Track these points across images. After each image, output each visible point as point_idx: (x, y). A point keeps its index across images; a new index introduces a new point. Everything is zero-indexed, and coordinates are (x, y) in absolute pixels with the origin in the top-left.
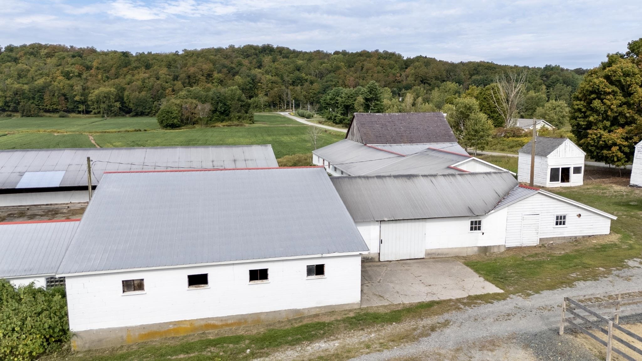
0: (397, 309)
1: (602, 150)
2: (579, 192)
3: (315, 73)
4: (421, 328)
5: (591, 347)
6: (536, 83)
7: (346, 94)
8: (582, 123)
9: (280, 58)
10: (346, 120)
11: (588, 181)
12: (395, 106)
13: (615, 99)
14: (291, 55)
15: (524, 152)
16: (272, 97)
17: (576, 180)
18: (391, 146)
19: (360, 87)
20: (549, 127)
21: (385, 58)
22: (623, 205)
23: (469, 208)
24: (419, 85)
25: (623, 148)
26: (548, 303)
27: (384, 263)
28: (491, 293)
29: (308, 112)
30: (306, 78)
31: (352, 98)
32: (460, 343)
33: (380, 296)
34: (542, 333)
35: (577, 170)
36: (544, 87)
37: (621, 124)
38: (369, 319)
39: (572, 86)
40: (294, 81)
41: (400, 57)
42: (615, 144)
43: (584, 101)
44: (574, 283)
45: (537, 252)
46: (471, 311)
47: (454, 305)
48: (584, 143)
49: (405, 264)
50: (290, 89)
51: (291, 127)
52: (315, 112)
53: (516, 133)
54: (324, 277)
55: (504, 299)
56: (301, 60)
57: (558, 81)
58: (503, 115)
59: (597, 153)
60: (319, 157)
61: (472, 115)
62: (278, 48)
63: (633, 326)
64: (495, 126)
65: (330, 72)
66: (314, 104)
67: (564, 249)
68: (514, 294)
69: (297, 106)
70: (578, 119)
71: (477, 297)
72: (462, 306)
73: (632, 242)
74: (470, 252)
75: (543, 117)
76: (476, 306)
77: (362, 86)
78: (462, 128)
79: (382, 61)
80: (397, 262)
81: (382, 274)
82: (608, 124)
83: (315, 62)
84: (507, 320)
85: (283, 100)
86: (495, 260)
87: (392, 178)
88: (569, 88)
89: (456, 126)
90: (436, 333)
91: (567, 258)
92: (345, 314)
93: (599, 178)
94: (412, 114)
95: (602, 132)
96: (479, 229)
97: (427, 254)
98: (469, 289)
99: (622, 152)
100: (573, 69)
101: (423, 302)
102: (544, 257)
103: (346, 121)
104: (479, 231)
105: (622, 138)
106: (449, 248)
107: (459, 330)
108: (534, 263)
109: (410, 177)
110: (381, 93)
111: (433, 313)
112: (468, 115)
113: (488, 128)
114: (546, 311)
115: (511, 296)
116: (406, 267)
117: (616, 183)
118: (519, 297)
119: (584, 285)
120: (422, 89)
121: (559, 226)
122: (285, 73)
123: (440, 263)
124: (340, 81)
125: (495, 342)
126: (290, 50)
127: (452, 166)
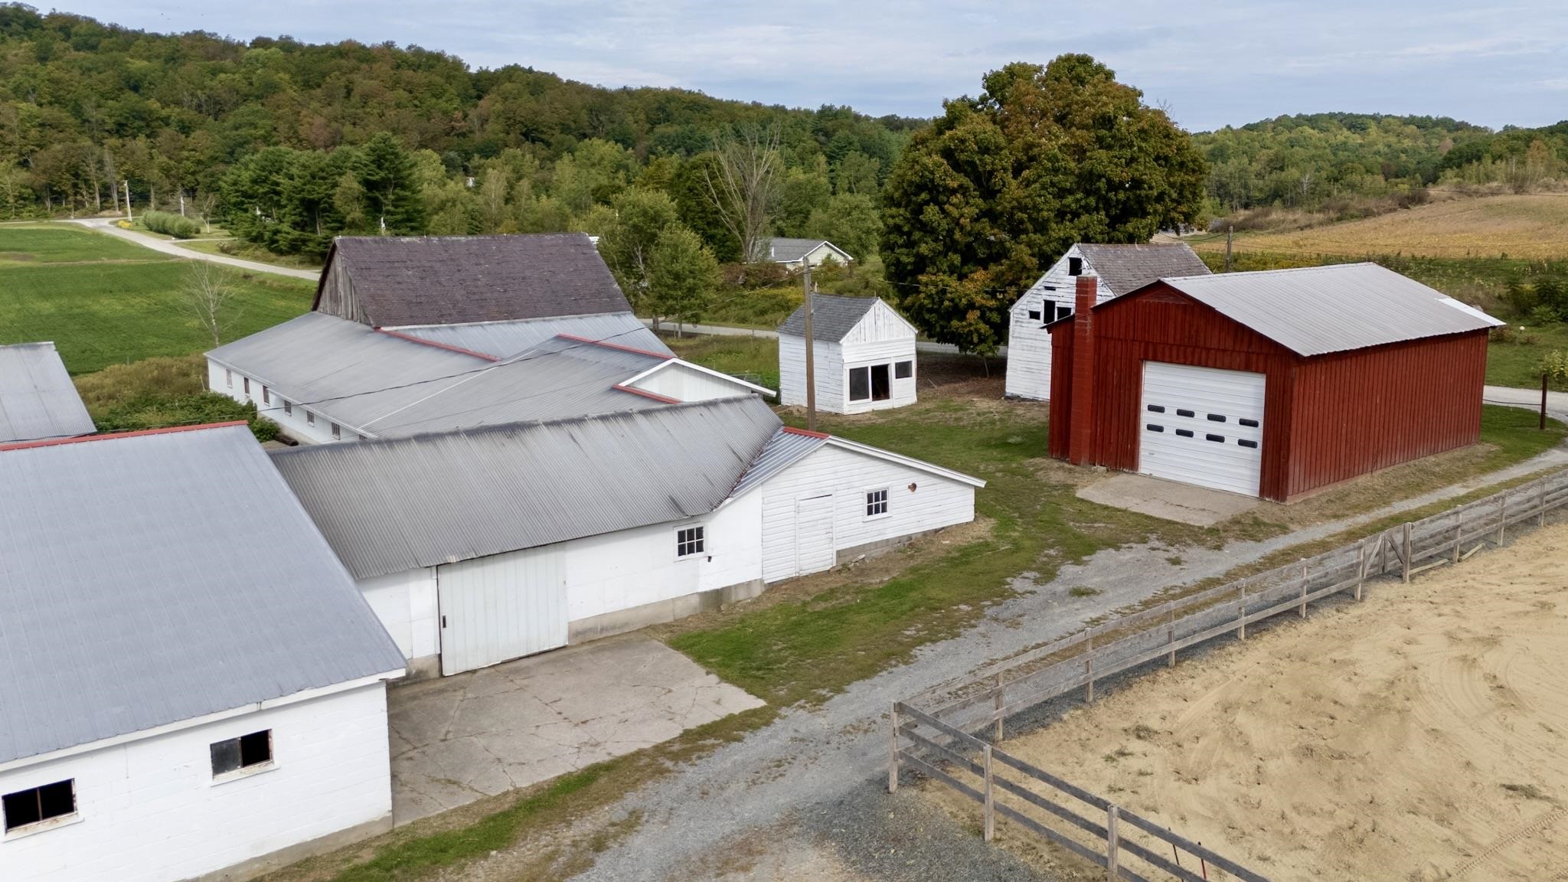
0: (498, 810)
1: (949, 320)
2: (909, 422)
3: (196, 101)
4: (568, 848)
5: (954, 810)
6: (804, 148)
7: (304, 167)
8: (905, 259)
9: (67, 49)
10: (311, 244)
11: (927, 390)
12: (459, 206)
13: (967, 203)
14: (105, 43)
15: (791, 334)
16: (44, 172)
17: (904, 392)
18: (453, 328)
19: (347, 148)
20: (840, 259)
21: (416, 67)
22: (996, 446)
23: (672, 499)
24: (519, 146)
25: (988, 314)
26: (861, 713)
27: (454, 679)
28: (736, 712)
29: (181, 219)
30: (164, 113)
31: (323, 178)
32: (670, 867)
33: (449, 781)
34: (854, 793)
35: (903, 370)
36: (822, 159)
37: (982, 259)
38: (418, 858)
39: (880, 158)
40: (123, 121)
41: (457, 65)
42: (971, 306)
43: (906, 207)
44: (914, 652)
45: (834, 586)
46: (692, 773)
47: (648, 765)
48: (913, 304)
49: (516, 671)
50: (111, 148)
51: (123, 267)
52: (205, 216)
53: (771, 276)
54: (270, 767)
55: (767, 724)
56: (141, 57)
57: (850, 144)
58: (736, 233)
59: (942, 327)
60: (229, 371)
61: (664, 236)
62: (53, 17)
63: (1030, 737)
64: (721, 261)
65: (246, 98)
66: (200, 194)
67: (887, 571)
68: (788, 706)
69: (140, 199)
70: (897, 251)
71: (706, 731)
72: (669, 764)
73: (1017, 534)
74: (682, 611)
75: (827, 234)
76: (704, 754)
77: (352, 143)
78: (642, 267)
79: (407, 74)
80: (493, 670)
81: (452, 713)
82: (957, 259)
83: (191, 68)
84: (776, 777)
85: (86, 181)
86: (742, 621)
87: (464, 436)
88: (876, 163)
89: (624, 263)
90: (609, 852)
91: (895, 590)
92: (348, 860)
93: (947, 382)
94: (506, 238)
95: (946, 278)
96: (700, 549)
97: (574, 634)
98: (684, 712)
99: (987, 322)
100: (878, 116)
101: (570, 774)
102: (848, 597)
103: (311, 246)
104: (700, 554)
105: (987, 292)
106: (628, 610)
107: (664, 831)
108: (828, 616)
109: (512, 429)
110: (412, 166)
111: (597, 799)
112: (655, 235)
113: (704, 268)
114: (860, 735)
115: (784, 711)
116: (520, 682)
117: (979, 392)
118: (801, 711)
119: (932, 654)
120: (528, 156)
121: (874, 516)
122: (86, 97)
123: (608, 654)
124: (283, 127)
125: (751, 843)
126: (100, 25)
127: (623, 384)
